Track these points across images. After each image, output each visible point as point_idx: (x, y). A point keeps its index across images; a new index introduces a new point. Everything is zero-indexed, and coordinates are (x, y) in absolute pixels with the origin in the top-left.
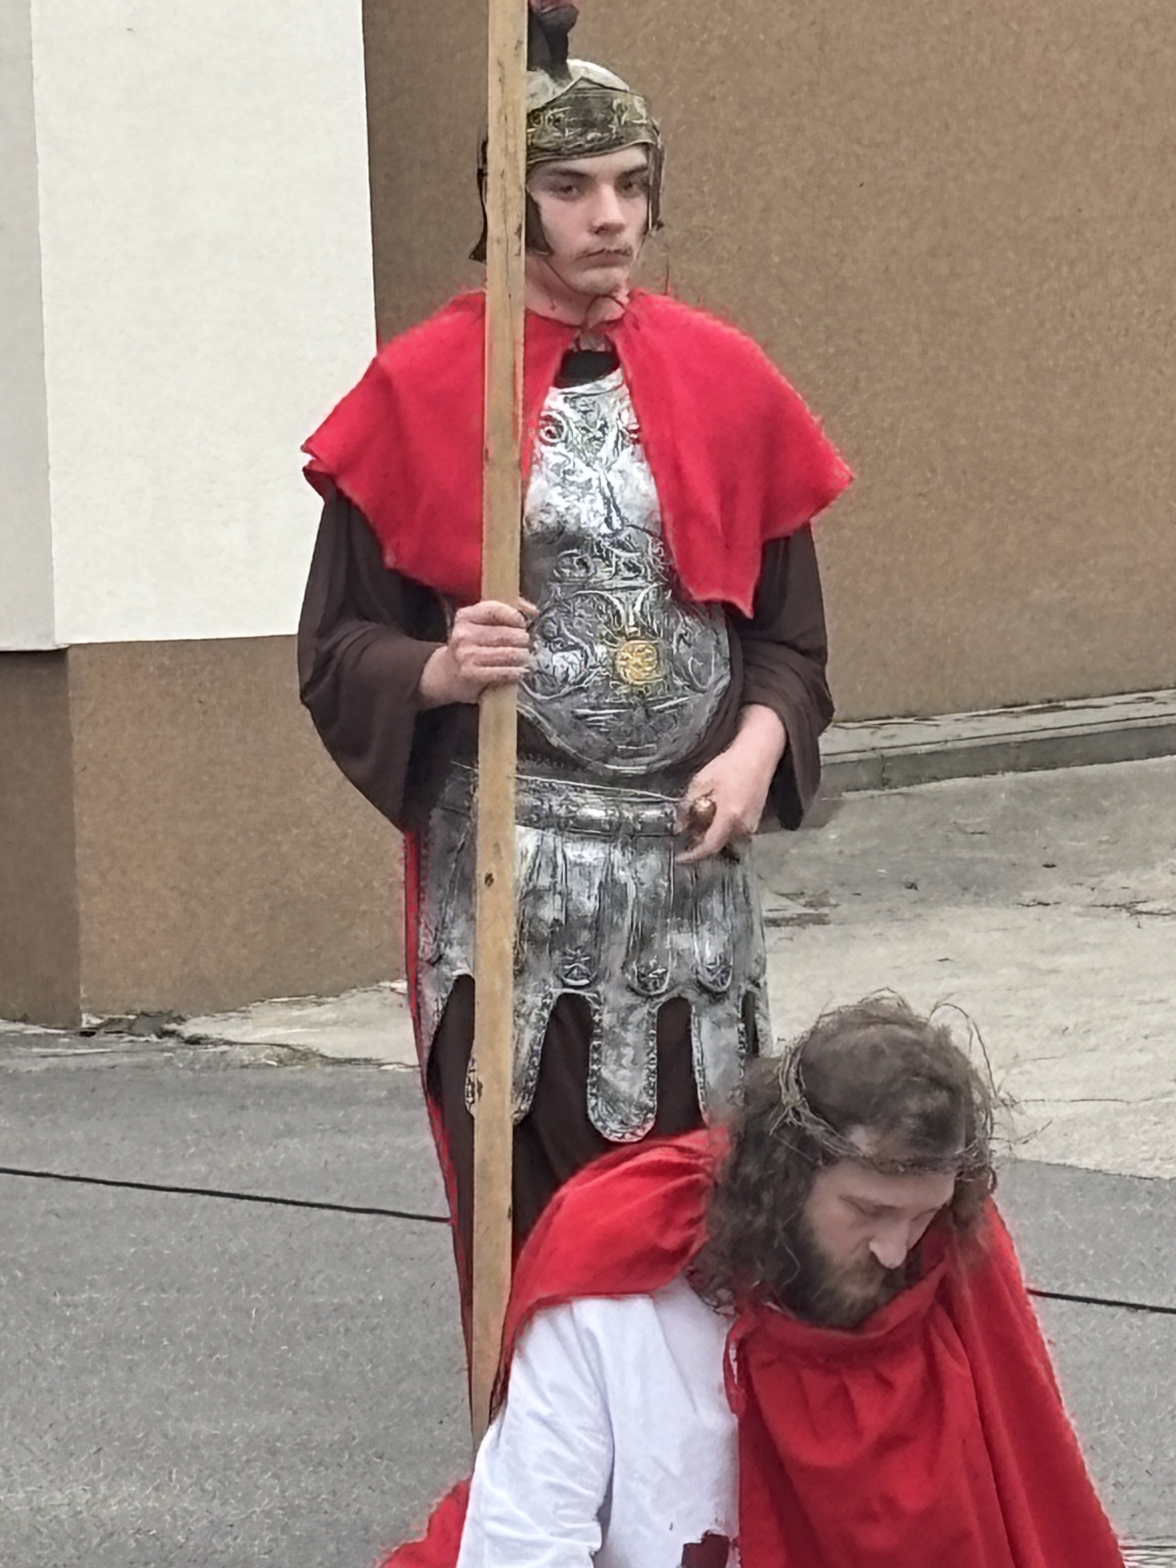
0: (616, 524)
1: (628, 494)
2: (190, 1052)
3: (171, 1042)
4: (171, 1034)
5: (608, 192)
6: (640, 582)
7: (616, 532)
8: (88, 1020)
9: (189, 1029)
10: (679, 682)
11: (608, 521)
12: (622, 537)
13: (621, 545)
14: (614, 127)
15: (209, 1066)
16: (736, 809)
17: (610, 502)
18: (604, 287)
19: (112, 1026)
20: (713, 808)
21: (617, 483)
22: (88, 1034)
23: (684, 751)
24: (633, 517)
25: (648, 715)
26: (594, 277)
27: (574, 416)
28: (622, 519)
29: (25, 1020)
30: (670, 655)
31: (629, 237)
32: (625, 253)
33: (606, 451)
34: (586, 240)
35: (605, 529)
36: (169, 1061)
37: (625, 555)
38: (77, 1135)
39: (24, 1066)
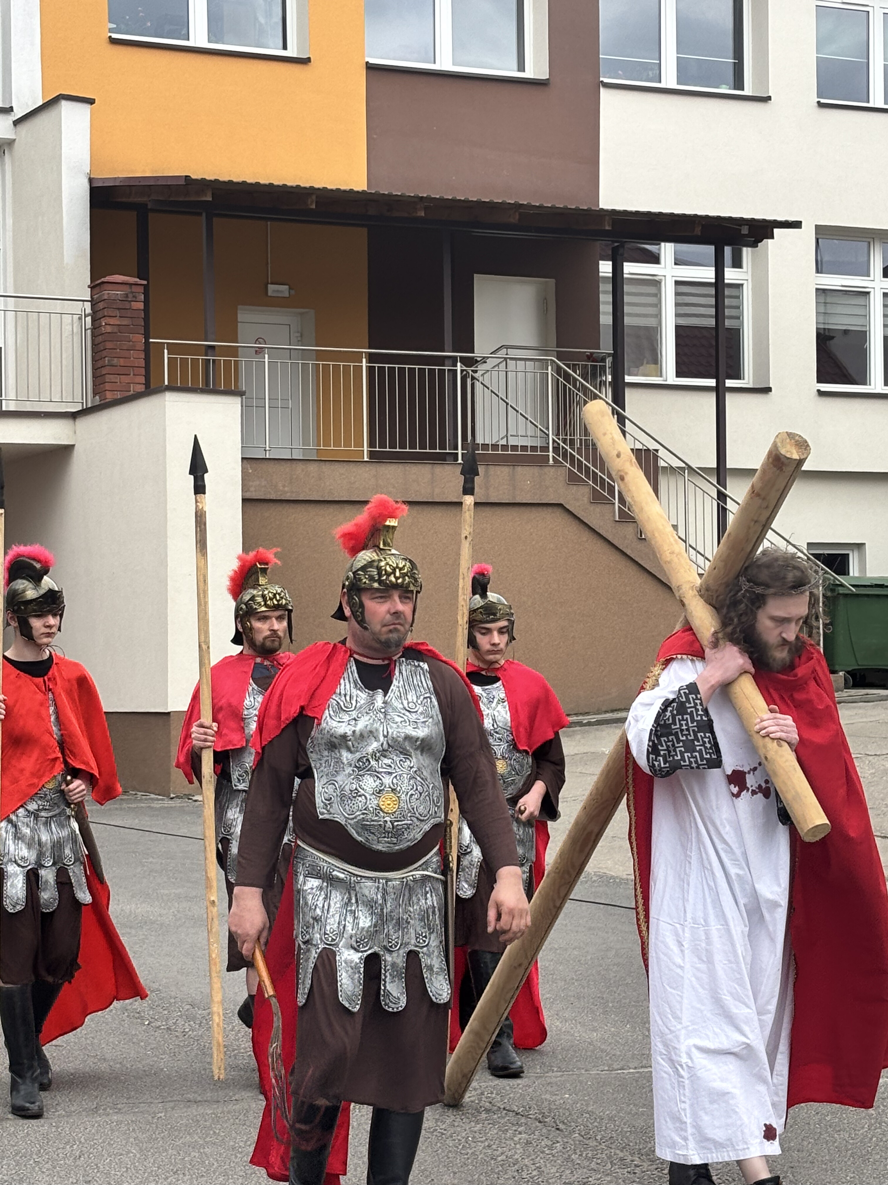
0: (495, 726)
1: (500, 718)
2: (194, 803)
3: (190, 801)
4: (191, 799)
5: (495, 633)
6: (501, 743)
7: (495, 729)
8: (172, 796)
9: (195, 798)
10: (513, 773)
11: (493, 725)
12: (497, 730)
13: (497, 733)
14: (498, 615)
15: (197, 807)
16: (532, 810)
17: (494, 720)
18: (494, 660)
19: (177, 797)
20: (525, 809)
21: (496, 714)
22: (172, 798)
23: (515, 793)
24: (500, 724)
25: (504, 782)
26: (491, 657)
27: (485, 695)
28: (497, 725)
29: (159, 795)
30: (511, 765)
31: (502, 646)
32: (501, 650)
33: (494, 705)
34: (488, 647)
35: (492, 728)
36: (188, 806)
37: (498, 736)
38: (161, 822)
39: (155, 806)
